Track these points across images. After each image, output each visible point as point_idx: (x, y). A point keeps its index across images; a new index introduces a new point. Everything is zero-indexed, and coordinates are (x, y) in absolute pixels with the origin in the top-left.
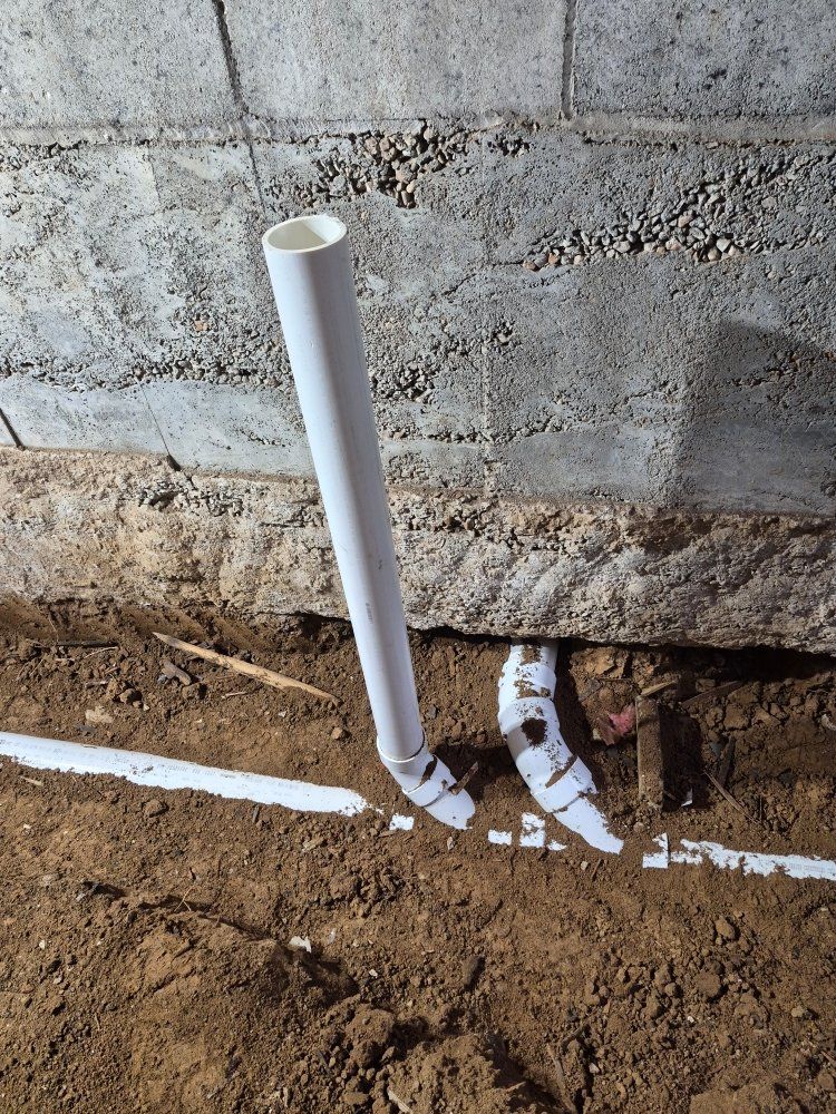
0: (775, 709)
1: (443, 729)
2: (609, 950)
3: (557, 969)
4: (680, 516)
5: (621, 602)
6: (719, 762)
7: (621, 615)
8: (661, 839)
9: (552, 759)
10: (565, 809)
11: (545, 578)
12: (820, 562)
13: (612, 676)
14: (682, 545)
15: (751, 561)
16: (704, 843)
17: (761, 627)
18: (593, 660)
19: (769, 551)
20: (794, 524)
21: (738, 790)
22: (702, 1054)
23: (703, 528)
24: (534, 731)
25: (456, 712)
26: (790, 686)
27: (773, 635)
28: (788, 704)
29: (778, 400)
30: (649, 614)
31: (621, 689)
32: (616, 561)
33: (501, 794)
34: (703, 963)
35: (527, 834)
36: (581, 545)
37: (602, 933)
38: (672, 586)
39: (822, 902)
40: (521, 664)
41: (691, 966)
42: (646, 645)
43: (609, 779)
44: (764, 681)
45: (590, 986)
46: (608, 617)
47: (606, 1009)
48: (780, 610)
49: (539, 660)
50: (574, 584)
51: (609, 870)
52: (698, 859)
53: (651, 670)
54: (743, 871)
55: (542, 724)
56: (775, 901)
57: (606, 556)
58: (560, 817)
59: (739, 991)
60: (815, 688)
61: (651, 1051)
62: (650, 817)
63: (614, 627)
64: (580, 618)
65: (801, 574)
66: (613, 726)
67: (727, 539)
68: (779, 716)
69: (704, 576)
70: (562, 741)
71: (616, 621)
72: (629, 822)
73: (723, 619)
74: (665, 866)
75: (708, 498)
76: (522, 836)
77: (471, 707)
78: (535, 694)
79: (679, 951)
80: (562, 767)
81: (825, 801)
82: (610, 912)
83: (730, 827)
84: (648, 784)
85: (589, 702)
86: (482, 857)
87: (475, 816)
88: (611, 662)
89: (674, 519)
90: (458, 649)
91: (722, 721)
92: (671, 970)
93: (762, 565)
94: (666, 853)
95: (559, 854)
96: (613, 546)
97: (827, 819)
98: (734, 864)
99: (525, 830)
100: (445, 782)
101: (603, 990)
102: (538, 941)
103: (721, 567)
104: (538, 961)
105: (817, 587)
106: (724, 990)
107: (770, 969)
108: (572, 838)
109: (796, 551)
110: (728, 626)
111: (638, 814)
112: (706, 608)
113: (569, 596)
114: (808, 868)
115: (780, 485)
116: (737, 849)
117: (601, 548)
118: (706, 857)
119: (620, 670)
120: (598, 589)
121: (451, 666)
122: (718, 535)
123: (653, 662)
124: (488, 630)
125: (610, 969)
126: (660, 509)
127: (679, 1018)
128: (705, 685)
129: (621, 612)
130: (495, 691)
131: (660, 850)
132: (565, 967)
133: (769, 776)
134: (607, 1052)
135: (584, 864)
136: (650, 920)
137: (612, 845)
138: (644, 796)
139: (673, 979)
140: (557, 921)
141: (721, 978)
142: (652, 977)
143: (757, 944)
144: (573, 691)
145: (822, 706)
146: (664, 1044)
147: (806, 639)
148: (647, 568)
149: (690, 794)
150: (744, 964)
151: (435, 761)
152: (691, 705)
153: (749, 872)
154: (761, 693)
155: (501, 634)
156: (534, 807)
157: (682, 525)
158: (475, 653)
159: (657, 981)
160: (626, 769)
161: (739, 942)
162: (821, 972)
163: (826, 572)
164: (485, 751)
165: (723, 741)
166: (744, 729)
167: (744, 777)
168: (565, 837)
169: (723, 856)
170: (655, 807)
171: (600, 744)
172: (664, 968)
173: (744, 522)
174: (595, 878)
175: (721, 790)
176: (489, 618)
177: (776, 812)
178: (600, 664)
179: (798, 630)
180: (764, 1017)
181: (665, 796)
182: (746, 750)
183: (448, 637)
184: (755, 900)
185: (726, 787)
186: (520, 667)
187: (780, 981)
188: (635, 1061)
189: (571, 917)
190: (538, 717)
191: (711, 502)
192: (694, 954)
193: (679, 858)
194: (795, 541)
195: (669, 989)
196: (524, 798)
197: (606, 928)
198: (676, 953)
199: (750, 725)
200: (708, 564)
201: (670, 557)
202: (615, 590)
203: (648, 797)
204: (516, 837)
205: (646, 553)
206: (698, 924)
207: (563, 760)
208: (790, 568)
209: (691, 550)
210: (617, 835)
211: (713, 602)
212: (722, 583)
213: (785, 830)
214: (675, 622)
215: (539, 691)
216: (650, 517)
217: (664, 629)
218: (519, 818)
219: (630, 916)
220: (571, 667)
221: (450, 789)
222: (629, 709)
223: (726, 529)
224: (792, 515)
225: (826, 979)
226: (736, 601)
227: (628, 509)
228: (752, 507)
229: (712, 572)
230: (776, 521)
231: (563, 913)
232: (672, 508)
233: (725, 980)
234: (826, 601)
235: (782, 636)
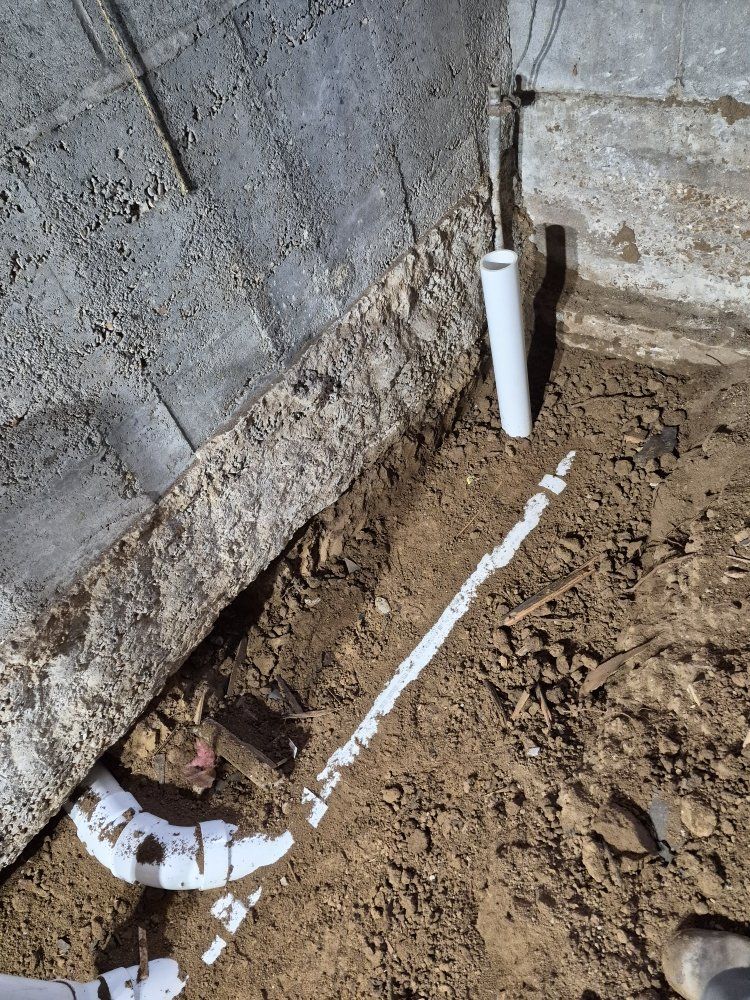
0: (278, 631)
1: (85, 945)
2: (354, 910)
3: (341, 973)
4: (54, 610)
5: (98, 699)
6: (286, 701)
7: (111, 705)
8: (306, 795)
9: (183, 852)
10: (231, 869)
11: (16, 755)
12: (185, 535)
13: (163, 738)
14: (85, 623)
15: (144, 580)
16: (330, 761)
17: (205, 604)
18: (138, 746)
19: (146, 564)
20: (136, 534)
21: (313, 702)
22: (456, 889)
23: (83, 598)
24: (151, 852)
25: (82, 918)
26: (270, 607)
27: (219, 599)
28: (281, 619)
29: (13, 479)
30: (127, 682)
31: (179, 739)
32: (53, 683)
33: (182, 922)
34: (403, 835)
35: (228, 919)
36: (9, 706)
37: (339, 906)
38: (116, 650)
39: (414, 705)
40: (89, 820)
41: (400, 846)
42: (155, 697)
43: (237, 806)
44: (255, 622)
45: (368, 950)
46: (104, 717)
47: (390, 949)
48: (201, 583)
49: (99, 800)
50: (46, 731)
51: (301, 861)
52: (337, 775)
53: (182, 703)
54: (364, 747)
55: (150, 840)
56: (395, 739)
57: (41, 689)
58: (235, 876)
59: (434, 820)
60: (283, 592)
61: (434, 936)
62: (286, 792)
63: (117, 716)
64: (86, 742)
65: (184, 553)
66: (202, 769)
67: (108, 586)
68: (285, 631)
69: (128, 621)
70: (177, 829)
71: (113, 712)
72: (277, 815)
73: (177, 626)
74: (326, 808)
75: (57, 579)
76: (227, 927)
77: (89, 899)
78: (123, 826)
79: (386, 848)
80: (197, 847)
81: (357, 647)
82: (327, 885)
83: (332, 730)
84: (260, 776)
85: (170, 775)
86: (217, 984)
87: (180, 967)
88: (151, 732)
89: (53, 616)
90: (29, 874)
91: (261, 675)
92: (394, 865)
93: (154, 573)
94: (318, 800)
95: (263, 899)
96: (35, 678)
97: (369, 655)
98: (356, 750)
99: (224, 919)
100: (128, 983)
101: (377, 941)
102: (312, 976)
103: (130, 604)
104: (325, 989)
105: (204, 550)
106: (427, 832)
107: (434, 783)
108: (256, 878)
109: (161, 545)
110: (187, 627)
111: (277, 801)
112: (159, 634)
113: (54, 743)
114: (390, 696)
115: (95, 522)
116: (349, 739)
117: (28, 691)
118: (339, 768)
119: (165, 730)
120: (68, 712)
121: (40, 893)
122: (99, 590)
123: (176, 698)
124: (28, 837)
125: (365, 920)
126: (34, 622)
127: (427, 887)
128: (227, 667)
129: (106, 704)
130: (94, 862)
131: (311, 804)
132: (343, 962)
133: (319, 671)
134: (416, 980)
135: (283, 881)
136: (353, 854)
137: (285, 843)
138: (267, 786)
139: (400, 869)
140: (308, 943)
141: (419, 828)
142: (390, 886)
143: (414, 778)
144: (151, 783)
145: (298, 598)
146: (435, 920)
147: (238, 579)
148: (83, 661)
149: (292, 744)
150: (420, 801)
151: (102, 980)
152: (233, 689)
153: (367, 743)
154: (262, 631)
155: (42, 825)
156: (212, 896)
157: (63, 614)
158: (46, 857)
159: (396, 885)
160: (240, 784)
161: (406, 792)
162: (453, 745)
163: (196, 536)
164: (136, 912)
165: (273, 686)
166: (276, 663)
167: (308, 690)
168: (253, 884)
169: (346, 754)
170: (281, 781)
171: (206, 792)
172: (390, 870)
173: (103, 566)
174: (299, 878)
175: (305, 716)
176: (15, 830)
177: (343, 687)
178: (145, 742)
179: (227, 581)
180: (458, 815)
181: (277, 769)
182: (291, 674)
183: (9, 876)
184: (386, 753)
185: (305, 710)
186: (91, 823)
187: (443, 782)
188: (432, 957)
189: (312, 927)
190: (142, 839)
191: (64, 578)
192: (394, 836)
193: (327, 792)
194: (153, 540)
195: (405, 880)
196: (200, 900)
197: (337, 900)
198: (386, 852)
199: (277, 657)
200: (119, 612)
201: (88, 637)
202: (82, 698)
203: (270, 783)
204: (223, 933)
205: (67, 655)
206: (377, 813)
207: (192, 842)
208: (173, 557)
209: (95, 618)
210: (279, 833)
211: (158, 626)
212: (145, 611)
213: (358, 691)
214: (152, 664)
215: (123, 820)
216: (33, 634)
217: (150, 677)
218: (212, 918)
219: (342, 870)
220: (130, 770)
221: (139, 980)
222: (199, 744)
223: (99, 582)
224: (128, 530)
225: (459, 745)
226: (170, 609)
227: (9, 647)
228: (96, 552)
229: (129, 613)
230: (123, 543)
231: (305, 932)
232: (42, 611)
233: (423, 825)
234: (219, 550)
235: (224, 594)
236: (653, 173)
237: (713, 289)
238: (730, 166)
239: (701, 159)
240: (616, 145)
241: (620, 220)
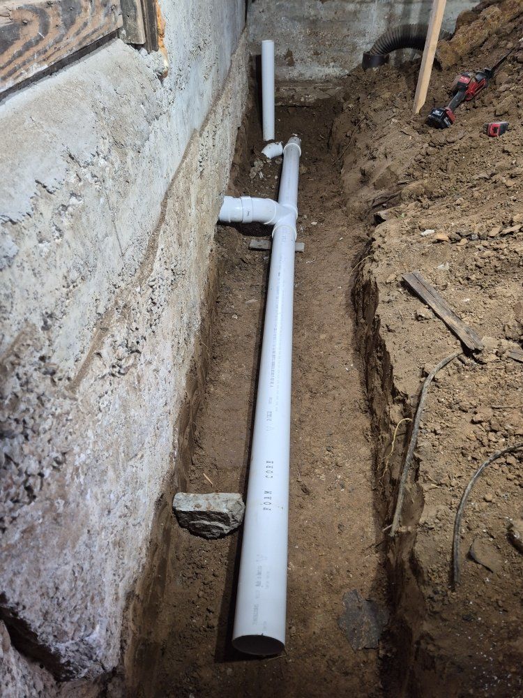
236: (299, 26)
237: (321, 71)
238: (324, 19)
239: (314, 18)
240: (286, 16)
241: (287, 48)
